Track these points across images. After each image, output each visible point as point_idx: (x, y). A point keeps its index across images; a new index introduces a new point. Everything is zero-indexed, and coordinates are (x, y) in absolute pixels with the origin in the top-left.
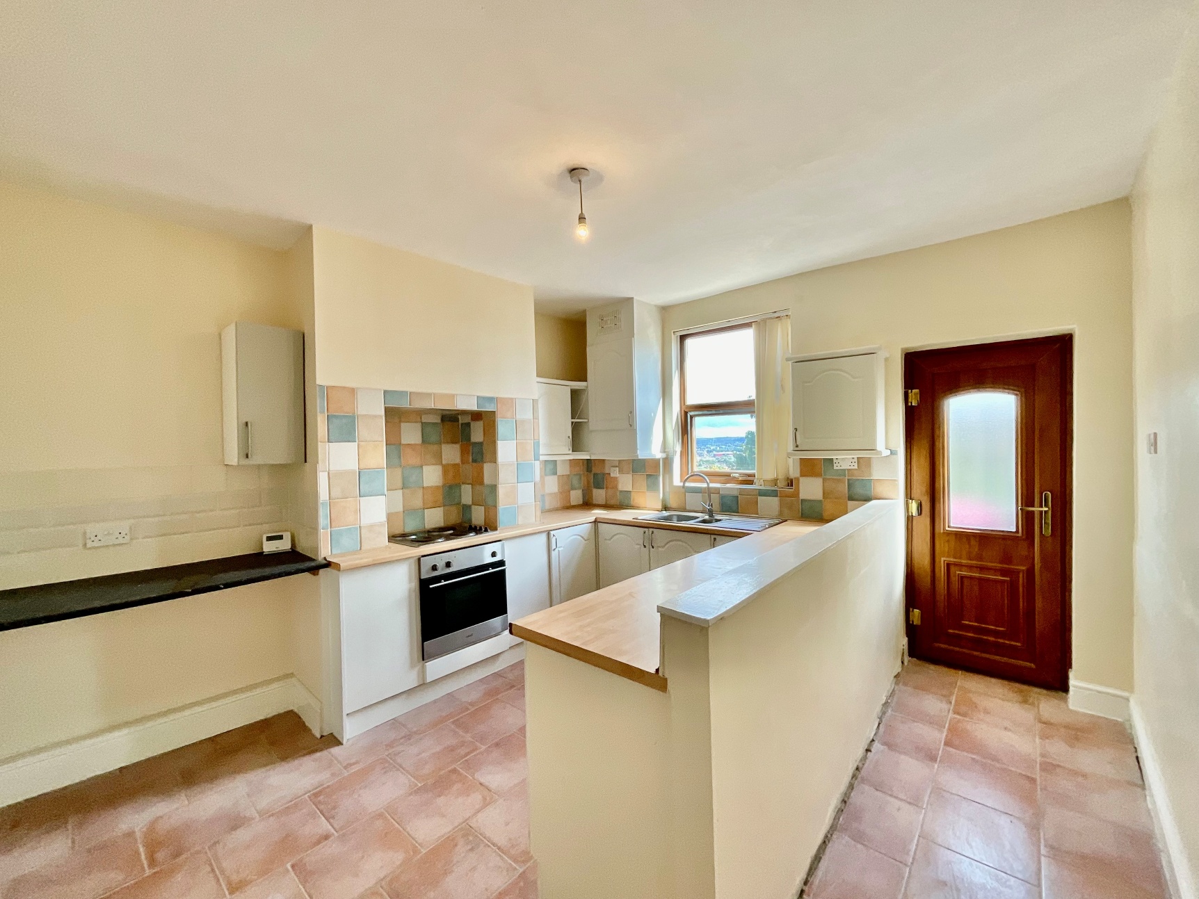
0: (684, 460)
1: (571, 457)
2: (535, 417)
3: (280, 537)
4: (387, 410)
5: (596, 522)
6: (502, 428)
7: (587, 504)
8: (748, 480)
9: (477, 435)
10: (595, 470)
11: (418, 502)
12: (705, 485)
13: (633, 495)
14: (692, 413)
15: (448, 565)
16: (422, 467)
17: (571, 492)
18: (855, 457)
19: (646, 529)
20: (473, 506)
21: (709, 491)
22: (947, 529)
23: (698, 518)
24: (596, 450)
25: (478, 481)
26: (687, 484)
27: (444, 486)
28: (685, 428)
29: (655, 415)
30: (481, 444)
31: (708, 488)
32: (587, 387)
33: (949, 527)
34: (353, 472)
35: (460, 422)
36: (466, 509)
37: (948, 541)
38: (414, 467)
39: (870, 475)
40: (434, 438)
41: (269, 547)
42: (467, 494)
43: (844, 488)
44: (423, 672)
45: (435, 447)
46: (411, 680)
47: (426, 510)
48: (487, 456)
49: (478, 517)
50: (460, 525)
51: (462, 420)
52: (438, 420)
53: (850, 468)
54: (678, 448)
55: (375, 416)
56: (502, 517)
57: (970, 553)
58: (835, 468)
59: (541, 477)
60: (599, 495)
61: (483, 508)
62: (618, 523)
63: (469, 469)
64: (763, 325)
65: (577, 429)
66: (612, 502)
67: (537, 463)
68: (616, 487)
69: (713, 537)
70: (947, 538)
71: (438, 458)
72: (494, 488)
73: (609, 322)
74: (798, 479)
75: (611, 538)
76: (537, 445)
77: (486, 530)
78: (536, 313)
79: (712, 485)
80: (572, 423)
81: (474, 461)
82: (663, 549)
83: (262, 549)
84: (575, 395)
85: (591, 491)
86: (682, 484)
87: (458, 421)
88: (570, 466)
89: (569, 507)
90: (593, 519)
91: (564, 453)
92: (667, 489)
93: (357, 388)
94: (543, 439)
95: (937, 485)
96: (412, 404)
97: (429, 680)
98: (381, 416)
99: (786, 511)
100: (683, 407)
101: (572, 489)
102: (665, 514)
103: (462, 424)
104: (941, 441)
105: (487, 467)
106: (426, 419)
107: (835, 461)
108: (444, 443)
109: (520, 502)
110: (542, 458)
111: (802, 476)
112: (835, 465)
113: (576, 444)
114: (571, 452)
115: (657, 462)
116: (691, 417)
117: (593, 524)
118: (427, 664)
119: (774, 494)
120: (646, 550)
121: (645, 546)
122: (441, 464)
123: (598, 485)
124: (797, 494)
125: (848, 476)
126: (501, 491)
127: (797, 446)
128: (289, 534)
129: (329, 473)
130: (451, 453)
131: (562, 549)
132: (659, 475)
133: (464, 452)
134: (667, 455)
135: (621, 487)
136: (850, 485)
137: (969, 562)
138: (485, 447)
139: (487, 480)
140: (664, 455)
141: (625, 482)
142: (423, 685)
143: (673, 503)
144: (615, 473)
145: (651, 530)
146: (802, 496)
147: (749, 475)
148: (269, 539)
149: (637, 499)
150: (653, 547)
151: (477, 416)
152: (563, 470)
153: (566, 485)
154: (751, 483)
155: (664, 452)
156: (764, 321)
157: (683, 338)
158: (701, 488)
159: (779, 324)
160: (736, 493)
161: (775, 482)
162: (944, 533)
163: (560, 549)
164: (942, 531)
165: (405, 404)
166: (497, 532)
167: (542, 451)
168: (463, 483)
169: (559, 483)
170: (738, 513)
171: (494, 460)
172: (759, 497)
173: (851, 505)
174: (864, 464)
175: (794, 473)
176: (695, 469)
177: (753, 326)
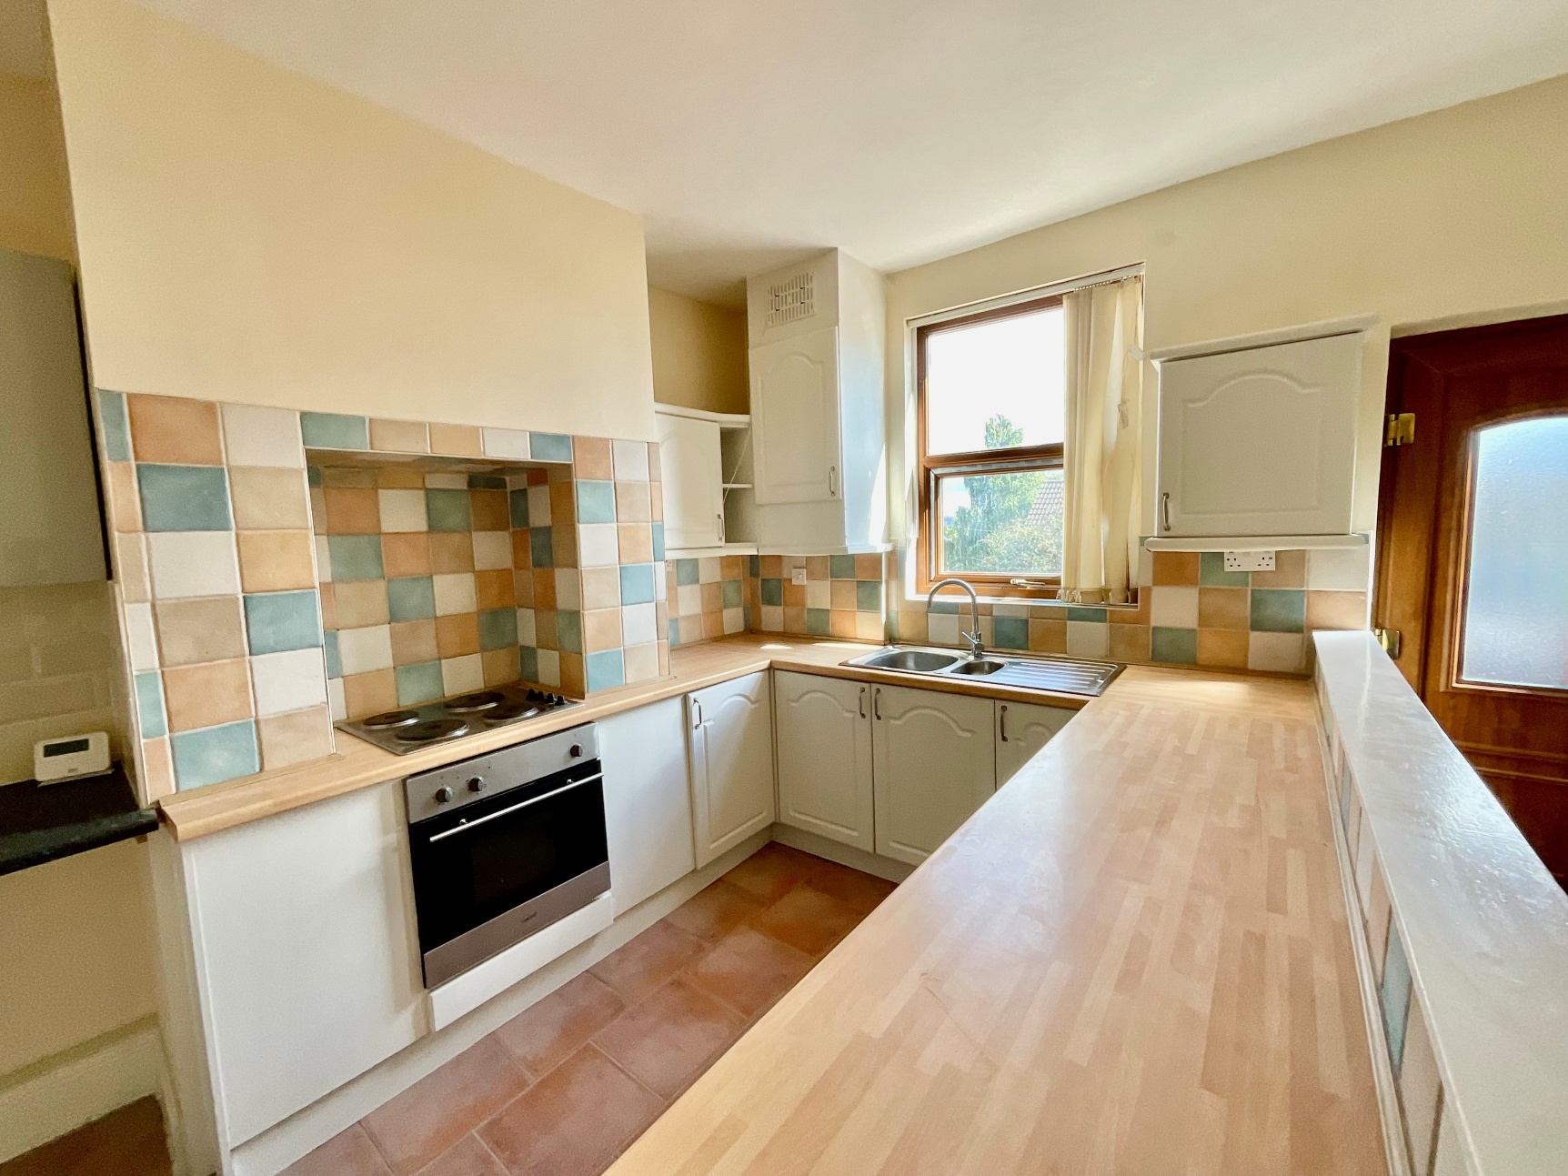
0: (922, 555)
1: (724, 553)
2: (654, 479)
3: (82, 746)
4: (312, 457)
5: (772, 669)
6: (586, 499)
7: (753, 633)
8: (1046, 589)
9: (540, 515)
10: (765, 572)
11: (426, 647)
12: (968, 599)
13: (833, 618)
14: (939, 471)
15: (474, 785)
16: (431, 576)
17: (725, 612)
18: (1276, 549)
19: (866, 685)
20: (540, 652)
21: (976, 610)
22: (1455, 685)
23: (954, 660)
24: (766, 539)
25: (545, 603)
26: (937, 598)
27: (480, 612)
28: (926, 499)
29: (874, 475)
30: (548, 530)
31: (974, 604)
32: (750, 424)
33: (1457, 682)
34: (226, 601)
35: (509, 489)
36: (527, 654)
37: (1455, 708)
38: (416, 579)
39: (1302, 582)
40: (455, 519)
41: (49, 770)
42: (527, 628)
43: (1243, 610)
44: (427, 1012)
45: (457, 539)
46: (401, 1032)
47: (443, 661)
48: (559, 554)
49: (548, 670)
50: (514, 687)
51: (513, 483)
52: (461, 484)
53: (1258, 569)
54: (913, 534)
55: (280, 472)
56: (593, 673)
57: (1498, 732)
58: (1227, 569)
59: (669, 588)
60: (773, 616)
61: (557, 653)
62: (810, 671)
63: (527, 579)
64: (1084, 299)
65: (732, 500)
66: (795, 628)
67: (661, 566)
68: (801, 603)
69: (999, 704)
70: (1452, 703)
71: (465, 561)
72: (575, 617)
73: (790, 299)
74: (1148, 590)
75: (800, 697)
76: (658, 530)
77: (560, 703)
78: (651, 287)
79: (981, 600)
80: (725, 490)
81: (537, 564)
82: (898, 722)
83: (33, 775)
84: (729, 438)
85: (760, 609)
86: (925, 598)
87: (505, 487)
88: (722, 569)
89: (720, 639)
90: (765, 664)
91: (713, 547)
92: (894, 607)
93: (222, 403)
94: (670, 518)
95: (1437, 603)
96: (376, 444)
97: (439, 1025)
98: (298, 472)
99: (1121, 649)
100: (922, 459)
101: (725, 607)
102: (893, 650)
103: (512, 492)
104: (1455, 517)
105: (561, 575)
106: (436, 481)
107: (1227, 557)
108: (476, 530)
109: (628, 642)
110: (669, 555)
111: (1154, 585)
112: (1227, 564)
113: (733, 526)
114: (723, 543)
115: (875, 560)
116: (937, 478)
117: (767, 673)
118: (434, 994)
119: (1098, 616)
120: (866, 721)
121: (863, 716)
122: (474, 571)
123: (770, 601)
124: (1144, 617)
125: (1253, 585)
126: (590, 624)
127: (1168, 529)
128: (104, 737)
129: (153, 606)
130: (492, 549)
131: (712, 723)
132: (881, 582)
133: (518, 548)
134: (895, 547)
135: (810, 604)
136: (1256, 603)
137: (1498, 749)
138: (555, 536)
139: (562, 602)
140: (889, 547)
141: (819, 594)
142: (427, 1037)
143: (903, 630)
144: (800, 578)
145: (875, 686)
146: (1154, 623)
147: (1048, 582)
148: (51, 751)
149: (840, 624)
150: (879, 718)
151: (538, 474)
152: (710, 574)
153: (716, 601)
154: (1051, 595)
155: (889, 541)
156: (1089, 292)
157: (923, 333)
158: (956, 605)
159: (1119, 296)
160: (1023, 615)
161: (1103, 593)
162: (1445, 693)
163: (707, 724)
164: (1442, 689)
165: (358, 444)
166: (583, 704)
167: (670, 540)
168: (520, 607)
169: (702, 596)
170: (1028, 649)
171: (573, 563)
172: (1068, 622)
173: (1256, 638)
174: (1291, 562)
175: (1140, 578)
176: (943, 572)
177: (1065, 302)
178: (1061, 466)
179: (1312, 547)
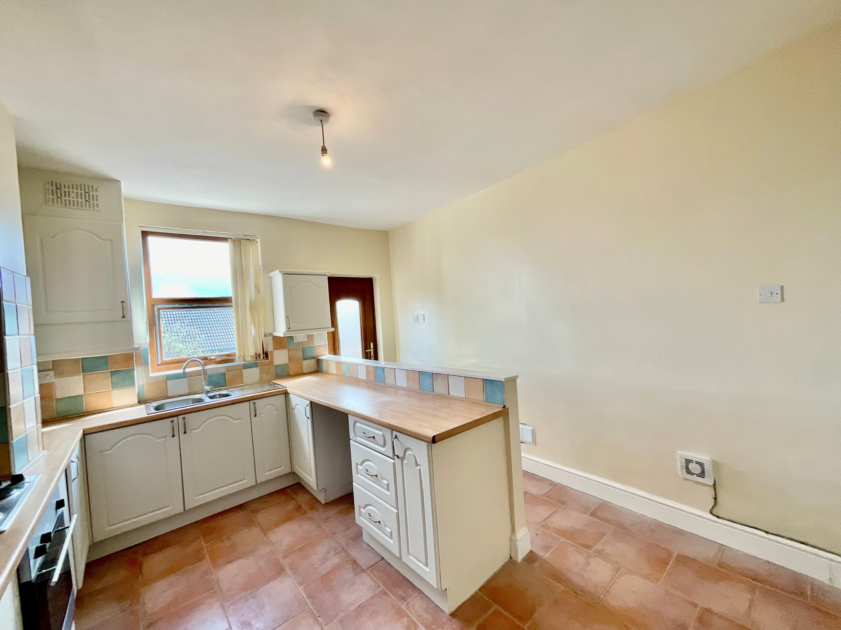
5: (85, 434)
8: (228, 359)
13: (88, 399)
14: (159, 307)
18: (306, 334)
19: (175, 419)
26: (168, 373)
39: (314, 343)
43: (300, 354)
53: (303, 341)
58: (295, 342)
64: (239, 243)
74: (271, 352)
92: (141, 382)
100: (149, 300)
107: (294, 337)
111: (274, 349)
112: (295, 340)
115: (127, 356)
116: (159, 309)
119: (255, 365)
124: (272, 362)
125: (302, 346)
135: (60, 395)
136: (303, 351)
141: (70, 386)
146: (276, 363)
147: (227, 355)
149: (94, 401)
154: (232, 360)
156: (239, 240)
157: (145, 234)
159: (251, 245)
160: (223, 371)
161: (255, 357)
170: (226, 386)
172: (243, 370)
173: (305, 363)
174: (310, 338)
175: (270, 348)
176: (164, 359)
177: (229, 242)
178: (232, 306)
179: (314, 333)
